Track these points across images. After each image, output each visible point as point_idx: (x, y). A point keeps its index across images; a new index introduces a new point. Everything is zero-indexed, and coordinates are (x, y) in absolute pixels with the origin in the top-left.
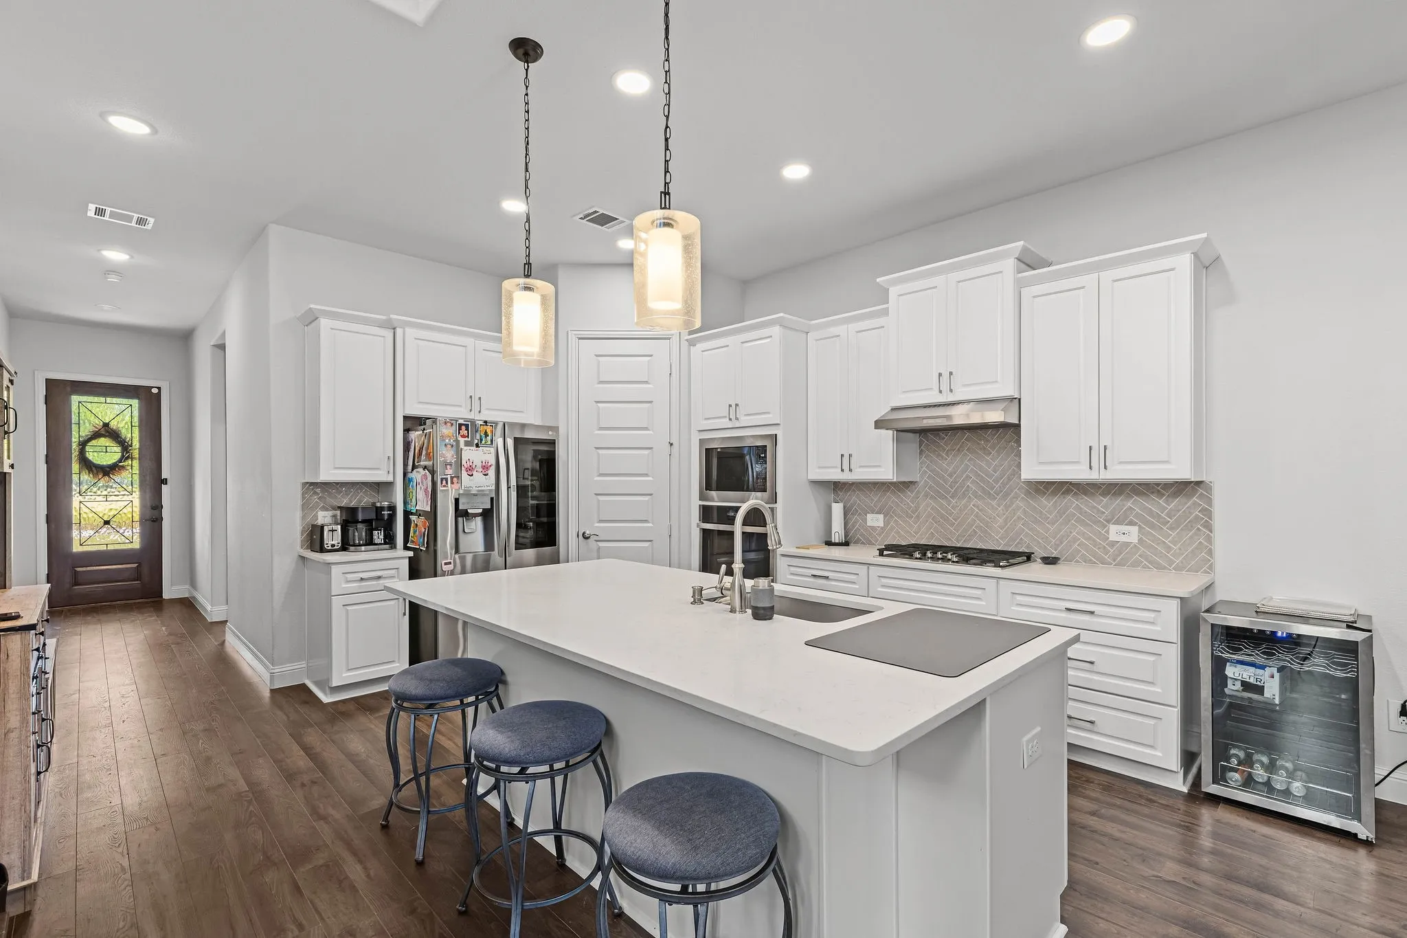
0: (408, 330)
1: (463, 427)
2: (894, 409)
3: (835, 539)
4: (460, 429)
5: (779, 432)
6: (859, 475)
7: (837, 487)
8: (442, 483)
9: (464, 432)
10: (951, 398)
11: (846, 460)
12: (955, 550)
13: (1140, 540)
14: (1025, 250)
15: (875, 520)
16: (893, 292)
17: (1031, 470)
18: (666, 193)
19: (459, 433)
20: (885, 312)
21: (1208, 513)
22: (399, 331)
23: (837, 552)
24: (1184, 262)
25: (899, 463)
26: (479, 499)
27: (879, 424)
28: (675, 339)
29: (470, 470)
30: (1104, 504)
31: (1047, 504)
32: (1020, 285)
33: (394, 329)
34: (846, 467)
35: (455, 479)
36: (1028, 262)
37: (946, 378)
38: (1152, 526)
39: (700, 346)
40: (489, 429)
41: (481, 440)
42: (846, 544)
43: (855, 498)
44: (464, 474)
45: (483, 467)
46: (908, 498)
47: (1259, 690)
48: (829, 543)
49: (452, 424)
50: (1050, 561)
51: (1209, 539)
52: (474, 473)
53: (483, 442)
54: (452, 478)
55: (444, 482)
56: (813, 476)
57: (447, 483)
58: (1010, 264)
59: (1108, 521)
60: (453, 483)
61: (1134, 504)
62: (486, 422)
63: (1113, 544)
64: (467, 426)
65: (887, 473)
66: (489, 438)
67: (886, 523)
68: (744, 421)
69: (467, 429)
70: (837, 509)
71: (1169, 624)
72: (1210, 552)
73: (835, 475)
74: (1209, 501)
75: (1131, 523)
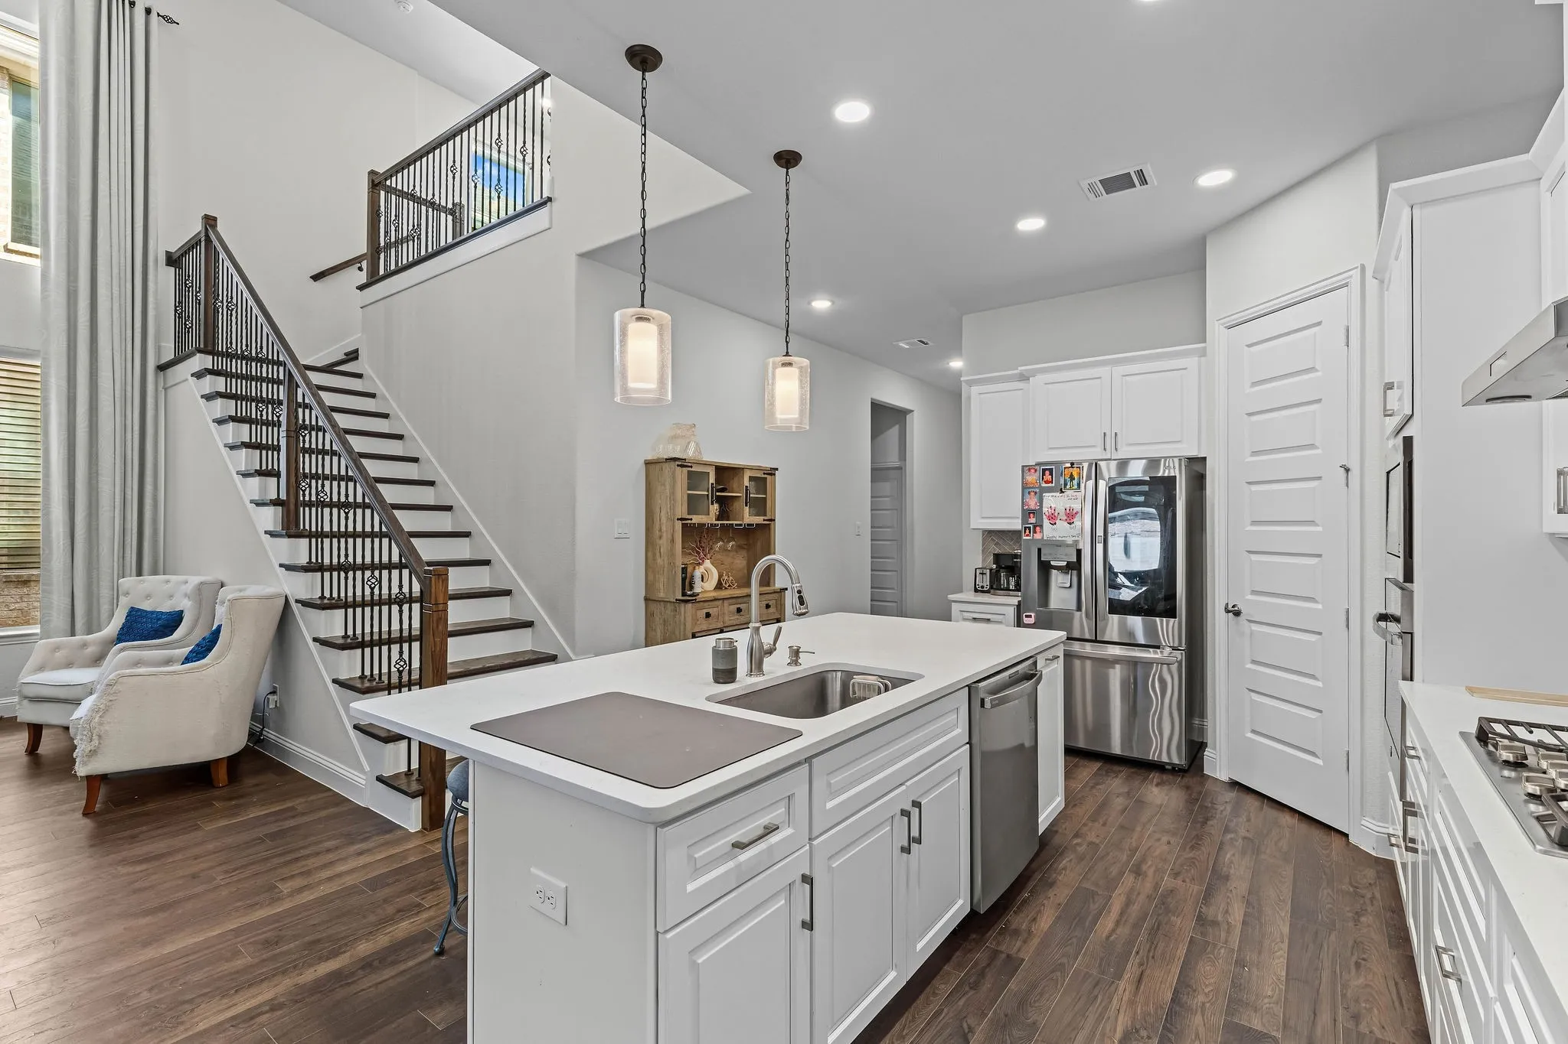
1: (1047, 472)
4: (1044, 474)
8: (1025, 532)
9: (1048, 477)
19: (1043, 478)
26: (1061, 550)
29: (1053, 518)
35: (1038, 528)
40: (1075, 472)
41: (1066, 485)
44: (1046, 523)
45: (1068, 515)
49: (1036, 470)
52: (1058, 522)
53: (1068, 487)
54: (1035, 527)
55: (1027, 531)
57: (1030, 532)
60: (1036, 533)
62: (1072, 464)
64: (1051, 470)
66: (1075, 482)
69: (1051, 474)
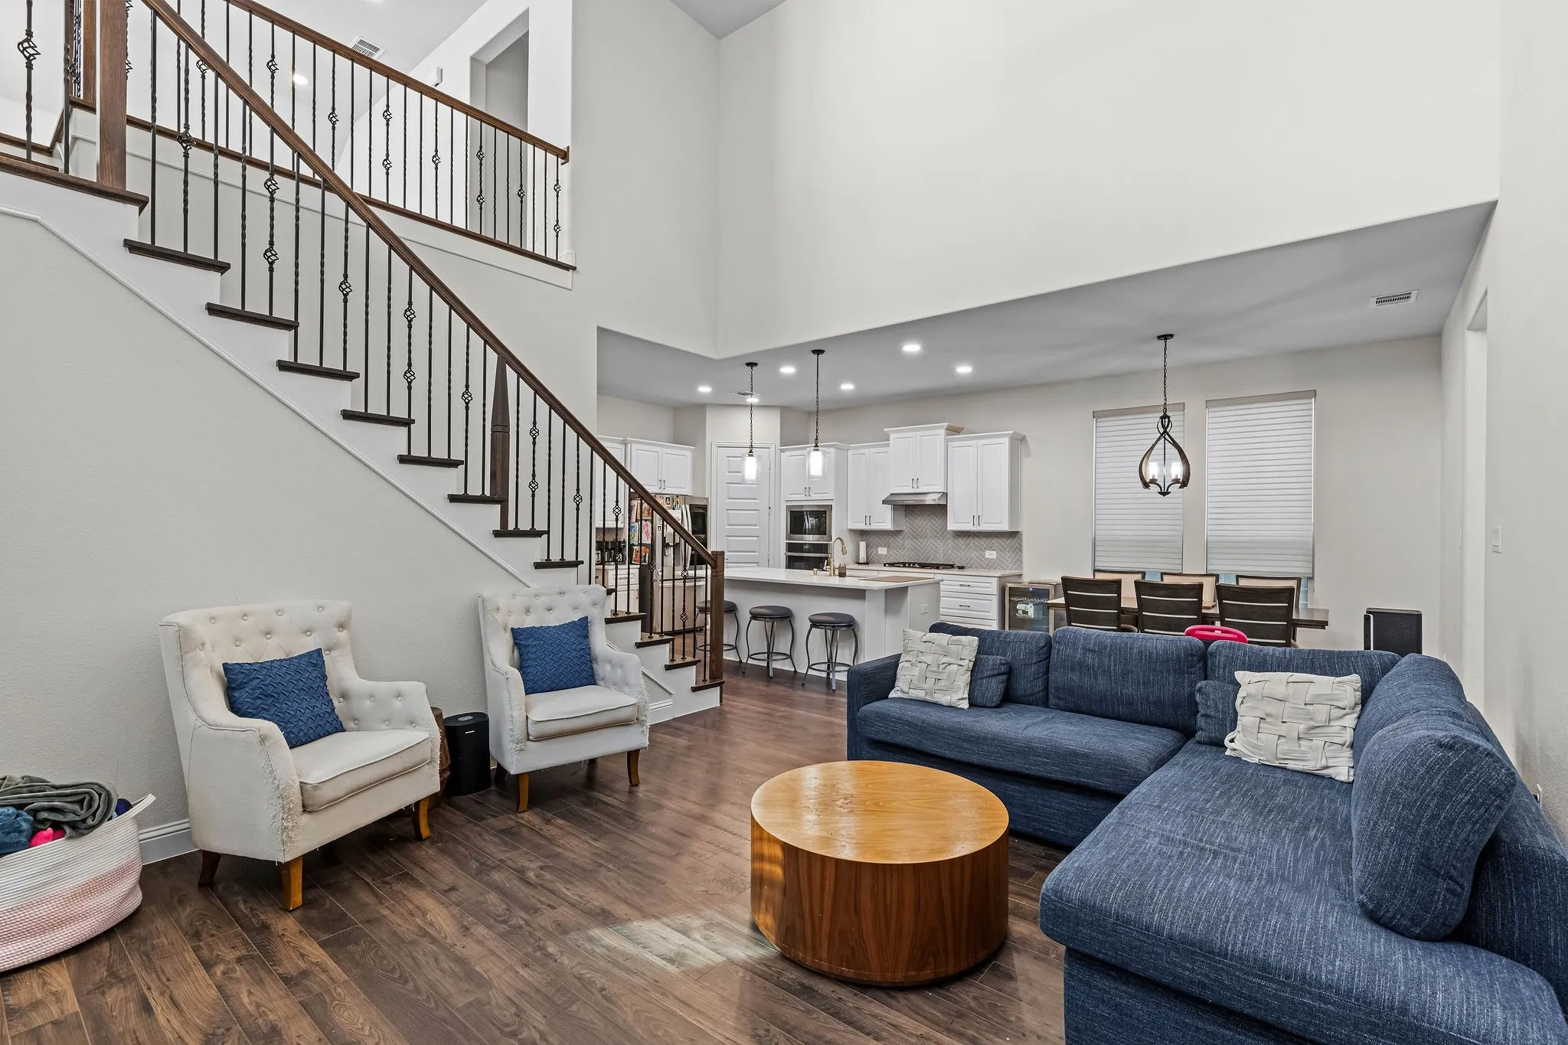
0: (633, 445)
2: (892, 494)
3: (861, 561)
5: (833, 504)
6: (875, 526)
7: (863, 534)
10: (918, 491)
11: (868, 519)
12: (919, 564)
13: (997, 558)
14: (948, 426)
15: (882, 551)
16: (892, 436)
17: (952, 525)
18: (817, 439)
20: (888, 445)
21: (1021, 546)
22: (629, 445)
23: (861, 567)
24: (1006, 441)
25: (894, 521)
27: (884, 502)
28: (772, 450)
30: (983, 542)
31: (961, 541)
32: (947, 442)
33: (626, 444)
34: (868, 522)
36: (953, 431)
37: (916, 481)
38: (1001, 551)
39: (788, 453)
42: (867, 563)
43: (873, 539)
46: (899, 539)
47: (1027, 613)
48: (859, 563)
50: (961, 568)
51: (1021, 556)
56: (849, 528)
58: (943, 432)
59: (985, 549)
61: (995, 541)
63: (987, 559)
65: (888, 525)
67: (888, 552)
68: (814, 497)
70: (863, 545)
71: (993, 587)
72: (1021, 562)
73: (862, 526)
74: (1021, 540)
75: (994, 550)
